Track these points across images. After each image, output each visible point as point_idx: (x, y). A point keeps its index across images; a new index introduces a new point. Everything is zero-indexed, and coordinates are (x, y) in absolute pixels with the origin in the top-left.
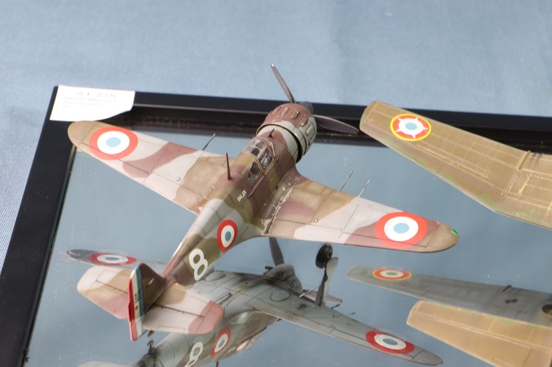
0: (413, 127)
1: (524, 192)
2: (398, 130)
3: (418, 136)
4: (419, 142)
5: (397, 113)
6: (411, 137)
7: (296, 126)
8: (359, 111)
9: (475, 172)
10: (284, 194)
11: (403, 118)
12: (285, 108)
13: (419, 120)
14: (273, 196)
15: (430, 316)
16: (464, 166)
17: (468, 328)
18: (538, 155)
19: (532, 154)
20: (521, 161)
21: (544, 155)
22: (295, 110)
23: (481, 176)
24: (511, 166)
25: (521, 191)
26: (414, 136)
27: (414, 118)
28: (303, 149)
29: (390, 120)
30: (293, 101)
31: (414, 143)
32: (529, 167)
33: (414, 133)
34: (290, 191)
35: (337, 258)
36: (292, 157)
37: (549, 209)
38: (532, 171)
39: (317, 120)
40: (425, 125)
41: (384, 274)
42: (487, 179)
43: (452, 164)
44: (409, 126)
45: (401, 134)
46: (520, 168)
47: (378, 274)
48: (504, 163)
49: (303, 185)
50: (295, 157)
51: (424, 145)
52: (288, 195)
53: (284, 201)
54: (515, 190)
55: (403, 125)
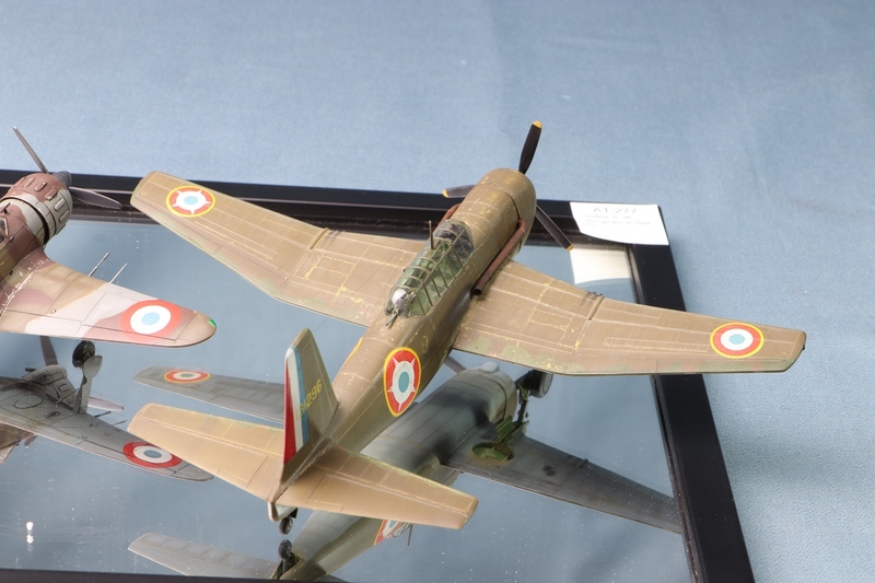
0: (194, 200)
1: (311, 276)
2: (175, 205)
3: (197, 212)
4: (198, 219)
5: (178, 184)
6: (188, 212)
7: (41, 199)
8: (132, 183)
9: (259, 252)
10: (20, 280)
11: (183, 190)
12: (30, 178)
13: (203, 193)
14: (5, 282)
15: (156, 421)
16: (246, 246)
17: (197, 434)
18: (336, 232)
19: (330, 231)
20: (313, 240)
21: (344, 233)
22: (42, 180)
23: (264, 258)
24: (302, 246)
25: (308, 274)
26: (193, 212)
27: (197, 190)
28: (51, 232)
29: (167, 193)
30: (44, 171)
31: (192, 219)
32: (322, 247)
33: (192, 208)
34: (30, 276)
35: (100, 357)
36: (35, 237)
37: (337, 294)
38: (325, 251)
39: (72, 192)
40: (209, 198)
41: (177, 376)
42: (271, 261)
43: (232, 243)
44: (189, 200)
45: (179, 209)
46: (312, 248)
47: (170, 377)
48: (294, 242)
49: (46, 269)
50: (42, 240)
51: (203, 222)
52: (25, 282)
53: (20, 288)
54: (301, 274)
55: (183, 200)
